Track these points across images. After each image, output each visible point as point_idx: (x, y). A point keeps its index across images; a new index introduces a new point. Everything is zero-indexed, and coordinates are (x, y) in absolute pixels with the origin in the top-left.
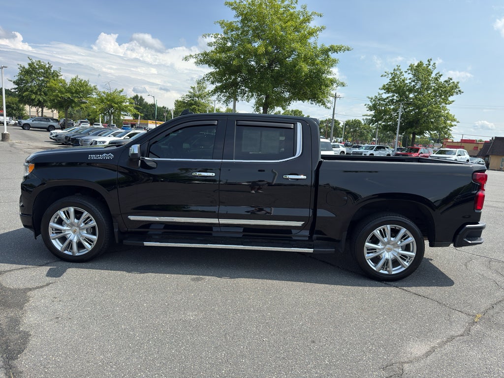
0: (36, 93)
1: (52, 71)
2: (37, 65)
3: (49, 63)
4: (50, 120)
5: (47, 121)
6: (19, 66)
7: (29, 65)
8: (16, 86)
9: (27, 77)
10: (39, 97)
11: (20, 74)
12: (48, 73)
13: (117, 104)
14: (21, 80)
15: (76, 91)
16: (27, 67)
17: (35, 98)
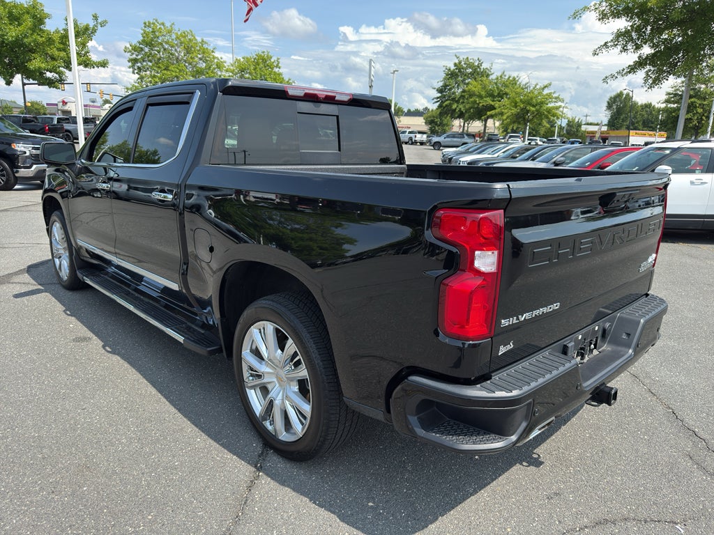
0: (458, 102)
1: (482, 70)
2: (465, 64)
3: (478, 59)
4: (465, 136)
5: (461, 138)
6: (444, 69)
7: (455, 65)
8: (439, 95)
9: (452, 82)
10: (461, 106)
11: (445, 79)
12: (477, 72)
13: (534, 106)
14: (445, 86)
15: (499, 94)
16: (453, 68)
17: (456, 109)
